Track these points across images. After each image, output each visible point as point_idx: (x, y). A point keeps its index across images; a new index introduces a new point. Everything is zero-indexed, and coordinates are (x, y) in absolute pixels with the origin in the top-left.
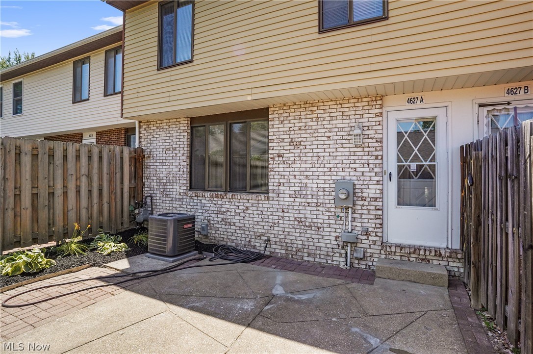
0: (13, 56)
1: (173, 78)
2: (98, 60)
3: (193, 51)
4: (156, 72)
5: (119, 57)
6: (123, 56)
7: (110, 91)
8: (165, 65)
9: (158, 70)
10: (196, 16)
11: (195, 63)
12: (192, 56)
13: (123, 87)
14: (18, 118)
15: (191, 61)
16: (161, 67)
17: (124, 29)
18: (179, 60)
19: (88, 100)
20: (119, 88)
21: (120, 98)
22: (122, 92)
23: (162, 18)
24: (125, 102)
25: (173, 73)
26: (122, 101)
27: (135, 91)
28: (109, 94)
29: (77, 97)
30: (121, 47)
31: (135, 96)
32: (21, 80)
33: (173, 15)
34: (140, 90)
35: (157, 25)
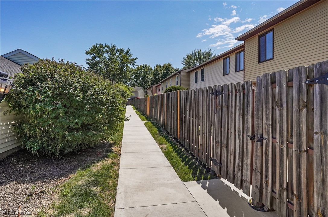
0: (194, 53)
1: (265, 66)
2: (233, 57)
3: (273, 55)
4: (258, 64)
5: (242, 53)
6: (244, 53)
7: (238, 69)
8: (261, 61)
9: (258, 63)
10: (274, 40)
11: (274, 59)
12: (273, 57)
13: (244, 67)
14: (203, 82)
15: (273, 59)
16: (260, 62)
17: (244, 44)
18: (267, 58)
19: (229, 74)
20: (242, 68)
21: (243, 72)
22: (244, 70)
23: (260, 39)
24: (245, 77)
25: (265, 64)
26: (244, 73)
27: (249, 72)
28: (237, 71)
29: (225, 73)
30: (243, 50)
31: (249, 74)
32: (203, 68)
33: (264, 37)
34: (251, 72)
35: (257, 45)
